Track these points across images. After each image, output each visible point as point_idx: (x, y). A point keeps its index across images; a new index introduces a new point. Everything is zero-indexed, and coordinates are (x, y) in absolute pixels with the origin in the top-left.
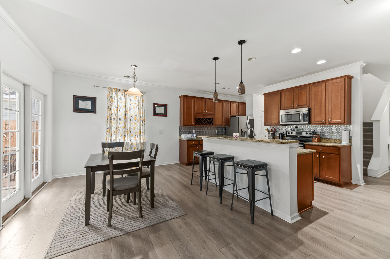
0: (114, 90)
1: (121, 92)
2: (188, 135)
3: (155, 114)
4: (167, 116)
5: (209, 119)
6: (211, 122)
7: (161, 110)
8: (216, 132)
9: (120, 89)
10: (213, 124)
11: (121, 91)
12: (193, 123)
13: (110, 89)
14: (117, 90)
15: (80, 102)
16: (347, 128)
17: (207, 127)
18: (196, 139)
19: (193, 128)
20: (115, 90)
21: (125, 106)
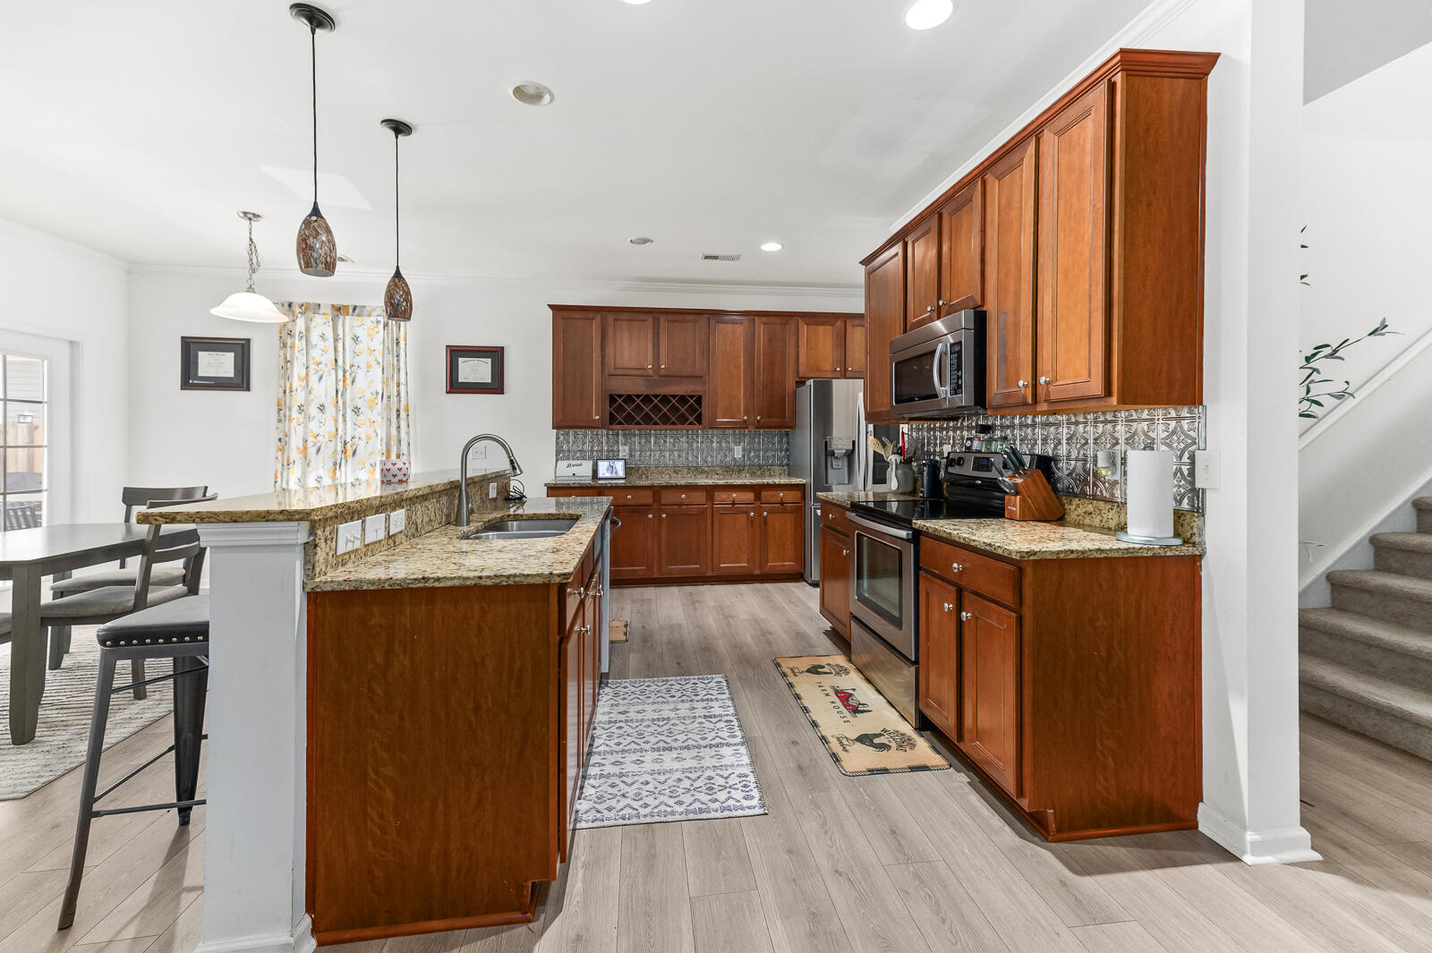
0: (297, 310)
1: (324, 314)
2: (580, 465)
3: (455, 386)
4: (502, 392)
5: (683, 399)
6: (692, 410)
7: (475, 371)
8: (738, 452)
9: (319, 305)
10: (699, 420)
11: (322, 311)
12: (597, 417)
13: (286, 306)
14: (306, 309)
15: (204, 357)
16: (1181, 427)
17: (687, 431)
18: (623, 481)
19: (621, 439)
20: (303, 308)
21: (336, 361)
